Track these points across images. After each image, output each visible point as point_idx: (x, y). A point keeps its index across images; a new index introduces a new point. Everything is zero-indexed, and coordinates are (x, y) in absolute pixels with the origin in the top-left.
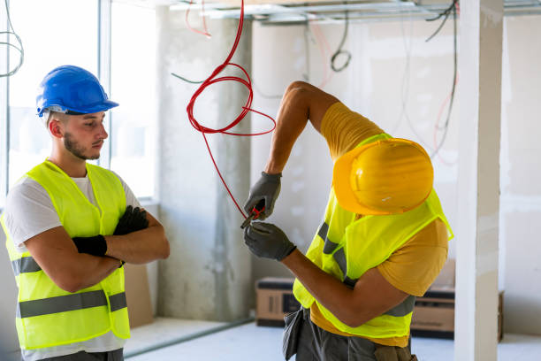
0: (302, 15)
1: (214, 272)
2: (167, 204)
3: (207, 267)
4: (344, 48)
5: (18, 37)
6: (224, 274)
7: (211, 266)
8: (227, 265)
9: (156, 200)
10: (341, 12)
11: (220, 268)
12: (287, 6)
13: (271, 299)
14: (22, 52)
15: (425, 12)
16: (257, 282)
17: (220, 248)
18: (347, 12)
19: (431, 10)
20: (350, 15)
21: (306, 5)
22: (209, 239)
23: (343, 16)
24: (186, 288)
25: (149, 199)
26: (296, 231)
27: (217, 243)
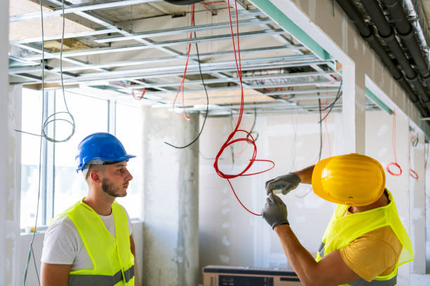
0: (228, 111)
1: (177, 262)
2: (148, 222)
3: (173, 260)
4: (254, 130)
5: (71, 115)
6: (183, 264)
7: (176, 259)
8: (185, 259)
9: (142, 220)
10: (252, 109)
11: (180, 260)
12: (221, 105)
13: (212, 278)
14: (74, 125)
15: (301, 110)
16: (203, 269)
17: (181, 248)
18: (255, 109)
19: (304, 108)
20: (258, 111)
21: (232, 105)
22: (174, 243)
23: (253, 111)
24: (160, 272)
25: (137, 219)
26: (225, 237)
27: (179, 245)
